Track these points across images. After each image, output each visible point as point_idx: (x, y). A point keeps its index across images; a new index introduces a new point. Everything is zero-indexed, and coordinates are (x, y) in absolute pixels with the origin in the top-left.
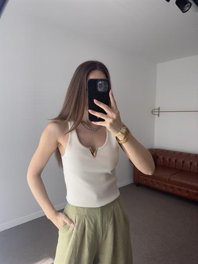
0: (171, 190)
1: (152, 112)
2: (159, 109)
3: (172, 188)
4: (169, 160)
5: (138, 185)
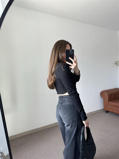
1: (116, 63)
5: (107, 112)
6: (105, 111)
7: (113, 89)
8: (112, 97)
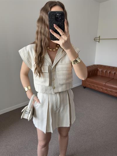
0: (106, 91)
1: (94, 39)
2: (99, 37)
3: (106, 90)
4: (106, 72)
5: (85, 87)
6: (83, 87)
7: (92, 66)
8: (91, 73)
